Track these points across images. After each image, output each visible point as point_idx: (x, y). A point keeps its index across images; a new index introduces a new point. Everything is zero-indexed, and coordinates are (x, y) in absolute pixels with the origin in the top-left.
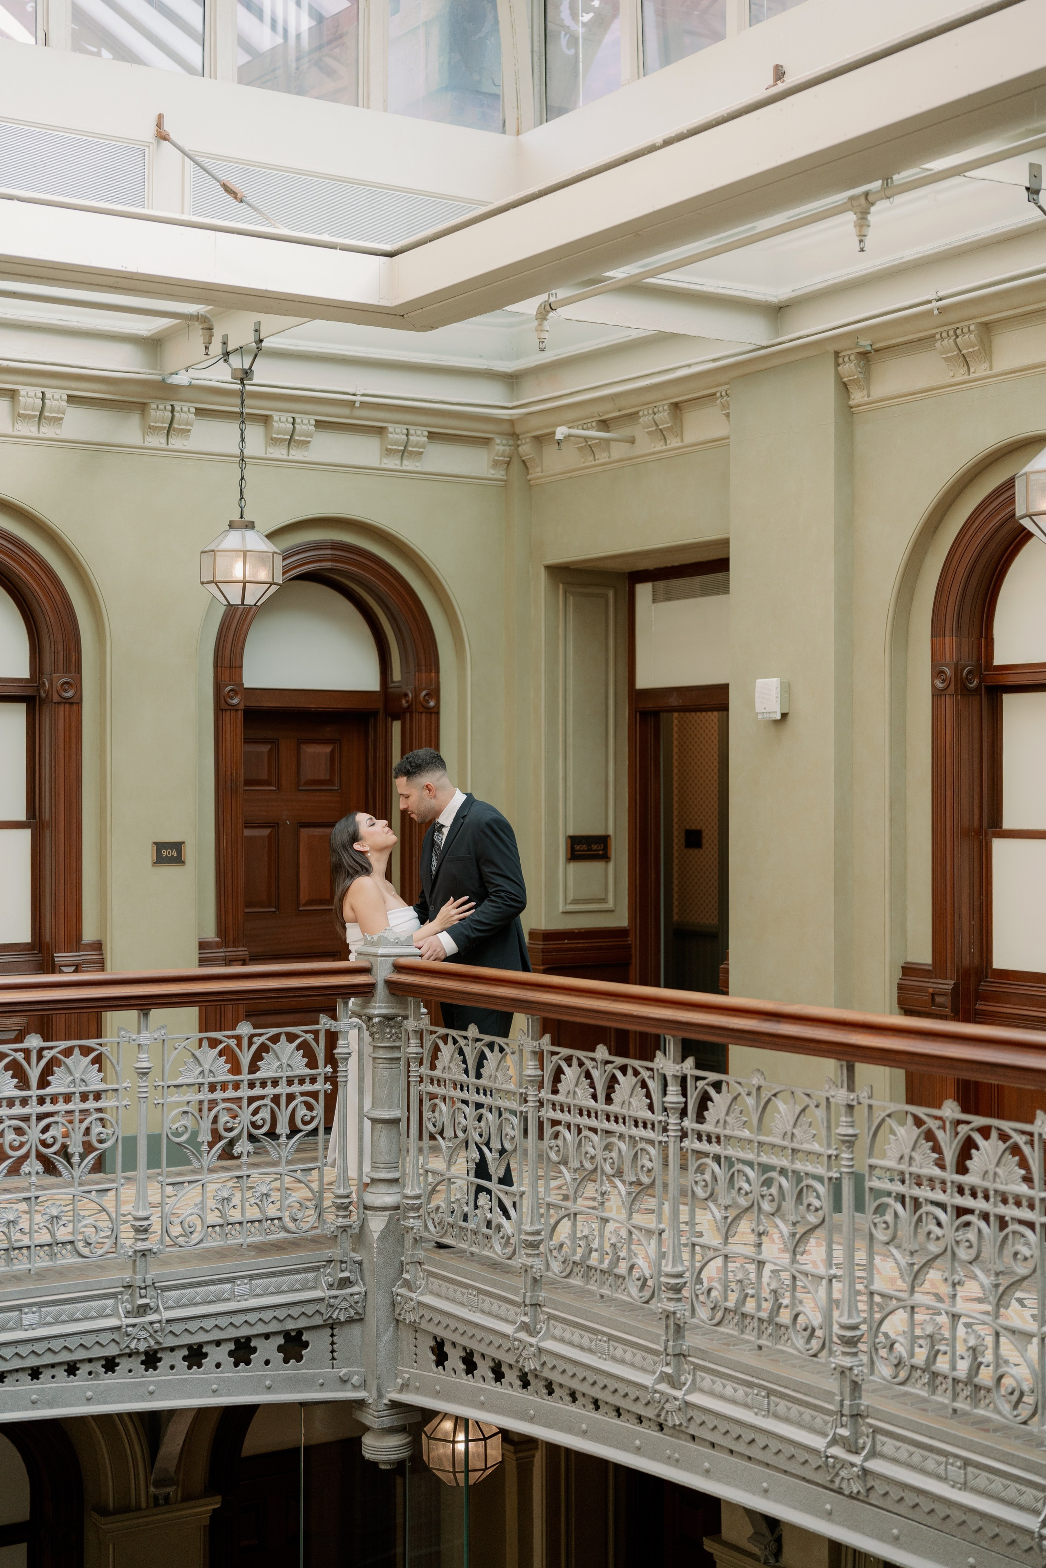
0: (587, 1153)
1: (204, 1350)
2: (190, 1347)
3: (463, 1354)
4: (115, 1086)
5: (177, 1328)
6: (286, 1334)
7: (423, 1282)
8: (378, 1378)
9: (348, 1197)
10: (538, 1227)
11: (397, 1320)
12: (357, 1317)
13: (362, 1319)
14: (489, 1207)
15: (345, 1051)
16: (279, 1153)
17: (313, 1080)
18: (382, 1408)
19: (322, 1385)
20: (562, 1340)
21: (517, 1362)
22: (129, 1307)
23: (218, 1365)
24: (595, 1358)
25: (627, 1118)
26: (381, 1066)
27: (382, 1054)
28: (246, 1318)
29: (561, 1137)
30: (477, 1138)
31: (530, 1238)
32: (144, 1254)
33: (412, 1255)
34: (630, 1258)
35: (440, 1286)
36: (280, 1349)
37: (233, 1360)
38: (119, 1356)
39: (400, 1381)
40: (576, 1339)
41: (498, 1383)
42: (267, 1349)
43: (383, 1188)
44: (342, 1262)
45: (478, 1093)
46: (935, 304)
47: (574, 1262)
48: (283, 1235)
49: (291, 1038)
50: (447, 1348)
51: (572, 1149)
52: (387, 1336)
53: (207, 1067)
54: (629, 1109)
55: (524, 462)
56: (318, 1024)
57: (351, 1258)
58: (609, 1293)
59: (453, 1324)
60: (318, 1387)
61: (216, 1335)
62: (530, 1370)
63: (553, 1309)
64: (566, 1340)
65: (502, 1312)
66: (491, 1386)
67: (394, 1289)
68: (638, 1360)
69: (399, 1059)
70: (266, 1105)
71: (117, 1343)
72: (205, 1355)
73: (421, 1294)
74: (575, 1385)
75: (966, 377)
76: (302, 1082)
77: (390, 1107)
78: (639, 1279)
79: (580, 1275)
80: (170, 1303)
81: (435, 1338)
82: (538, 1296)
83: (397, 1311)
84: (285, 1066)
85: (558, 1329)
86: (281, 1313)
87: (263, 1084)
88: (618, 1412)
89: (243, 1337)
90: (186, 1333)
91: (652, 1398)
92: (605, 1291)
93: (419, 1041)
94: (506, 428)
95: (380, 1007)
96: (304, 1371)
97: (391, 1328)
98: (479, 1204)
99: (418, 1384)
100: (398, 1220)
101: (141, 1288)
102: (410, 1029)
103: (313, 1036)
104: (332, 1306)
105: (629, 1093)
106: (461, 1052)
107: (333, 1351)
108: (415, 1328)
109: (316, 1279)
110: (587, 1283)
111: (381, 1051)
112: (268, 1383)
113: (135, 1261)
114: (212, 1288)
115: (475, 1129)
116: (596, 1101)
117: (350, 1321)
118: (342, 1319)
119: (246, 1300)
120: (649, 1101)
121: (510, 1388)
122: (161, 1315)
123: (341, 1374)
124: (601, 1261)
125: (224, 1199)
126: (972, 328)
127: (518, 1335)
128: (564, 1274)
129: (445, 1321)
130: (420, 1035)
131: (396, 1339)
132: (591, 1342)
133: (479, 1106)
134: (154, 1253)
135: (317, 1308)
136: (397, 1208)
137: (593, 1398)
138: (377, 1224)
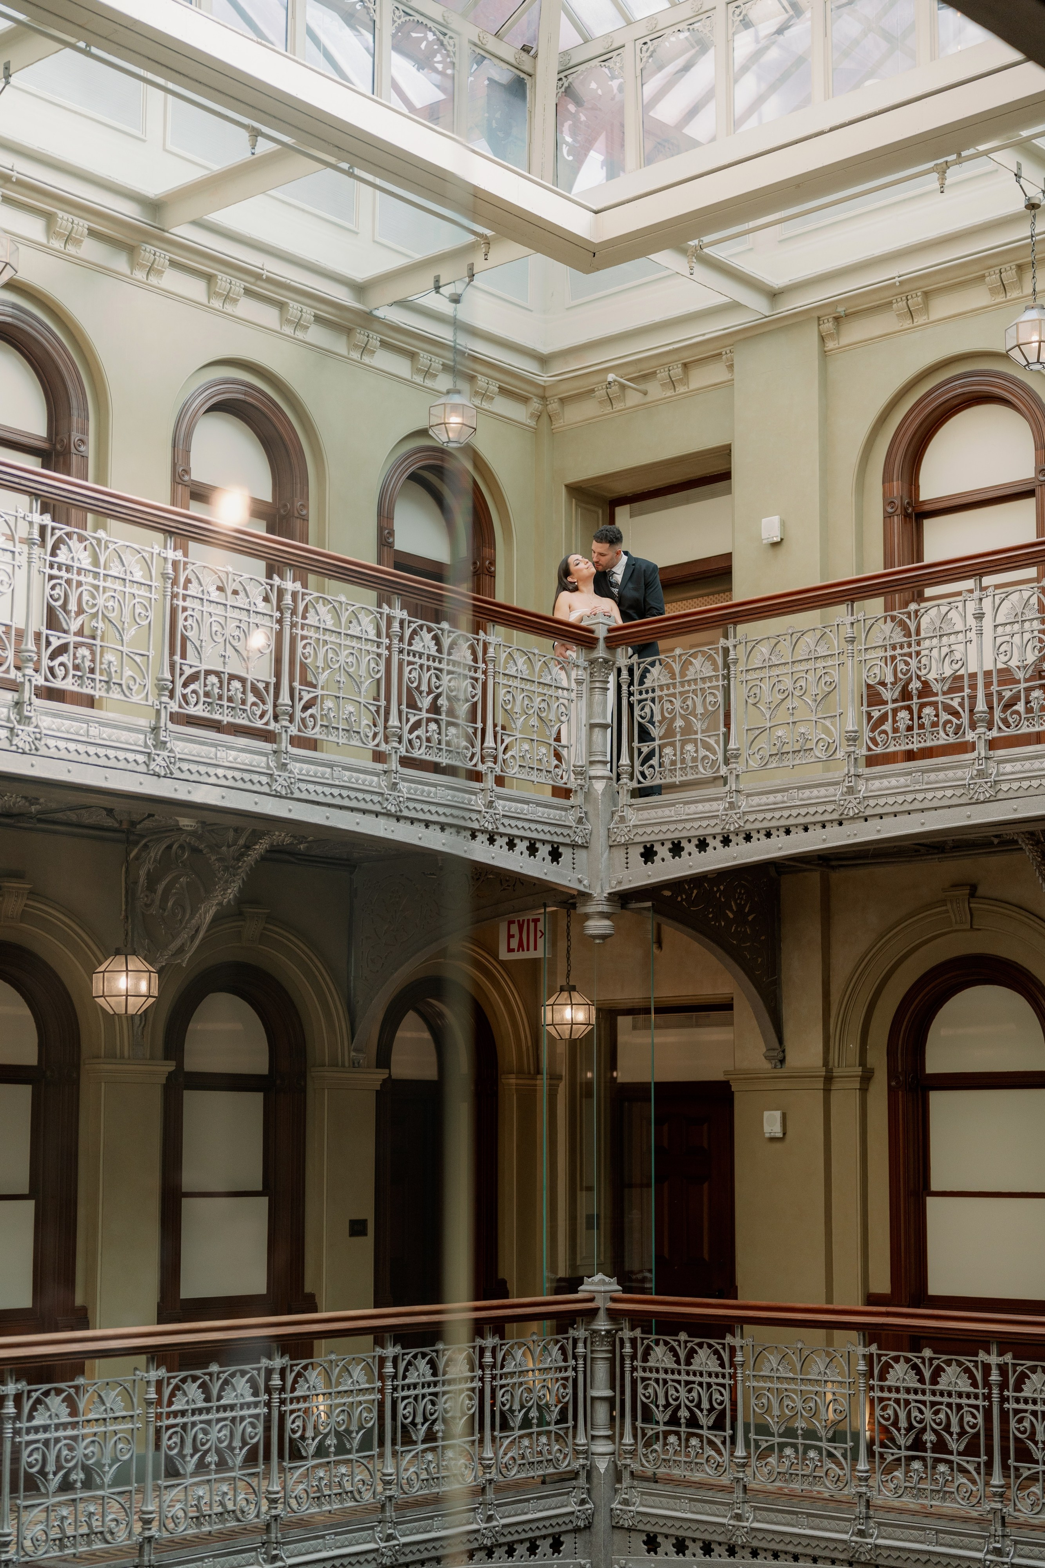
38: (479, 830)
43: (599, 766)
46: (897, 279)
52: (606, 855)
75: (911, 325)
126: (919, 294)
131: (610, 858)
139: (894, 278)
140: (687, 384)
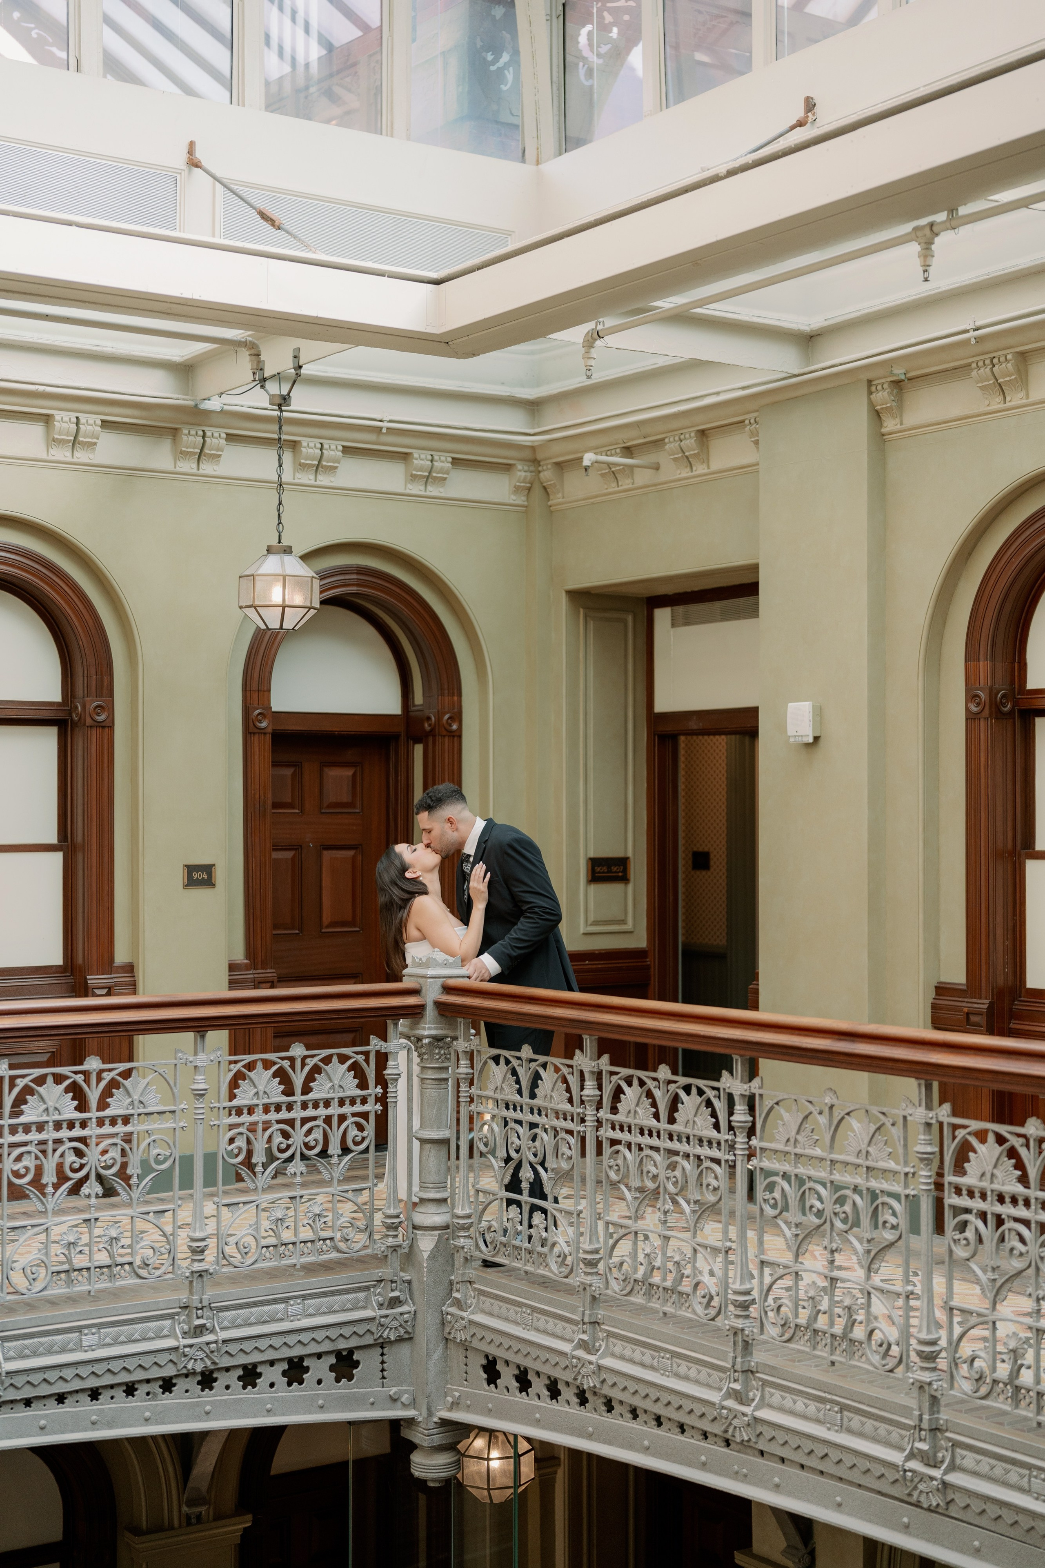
0: (648, 1172)
1: (258, 1370)
2: (245, 1367)
3: (517, 1372)
4: (173, 1108)
5: (233, 1348)
6: (338, 1354)
7: (474, 1301)
8: (428, 1397)
9: (398, 1217)
10: (597, 1246)
11: (447, 1339)
12: (406, 1336)
13: (411, 1338)
14: (544, 1226)
15: (395, 1071)
16: (331, 1174)
17: (364, 1101)
18: (432, 1426)
19: (373, 1404)
20: (622, 1358)
21: (575, 1379)
22: (186, 1327)
23: (272, 1385)
24: (658, 1375)
25: (691, 1138)
26: (429, 1086)
27: (431, 1075)
28: (299, 1338)
29: (621, 1155)
30: (532, 1158)
31: (589, 1257)
32: (201, 1274)
33: (463, 1275)
34: (695, 1275)
35: (492, 1305)
36: (332, 1368)
37: (286, 1379)
39: (450, 1399)
40: (637, 1356)
41: (554, 1401)
42: (319, 1369)
44: (392, 1282)
45: (532, 1113)
47: (635, 1281)
48: (334, 1255)
49: (343, 1059)
50: (500, 1367)
51: (633, 1169)
52: (437, 1355)
53: (261, 1088)
54: (693, 1128)
55: (545, 488)
56: (368, 1045)
57: (401, 1278)
58: (673, 1311)
59: (507, 1343)
60: (369, 1406)
61: (271, 1355)
62: (589, 1387)
63: (613, 1327)
64: (627, 1357)
65: (558, 1330)
66: (547, 1403)
67: (444, 1308)
68: (703, 1376)
69: (447, 1079)
70: (318, 1126)
71: (175, 1363)
72: (260, 1375)
73: (473, 1313)
74: (636, 1401)
75: (1002, 406)
76: (353, 1102)
77: (438, 1128)
78: (704, 1297)
79: (642, 1293)
80: (226, 1323)
81: (487, 1356)
82: (597, 1314)
83: (447, 1330)
84: (337, 1087)
85: (618, 1347)
86: (333, 1333)
87: (316, 1106)
88: (682, 1428)
89: (296, 1357)
90: (241, 1353)
91: (720, 1414)
92: (669, 1309)
93: (468, 1062)
94: (527, 454)
95: (430, 1029)
96: (355, 1390)
97: (441, 1347)
98: (533, 1223)
99: (468, 1402)
100: (448, 1239)
101: (198, 1309)
102: (460, 1050)
103: (364, 1057)
104: (382, 1326)
105: (693, 1113)
106: (514, 1073)
107: (383, 1370)
108: (466, 1347)
109: (367, 1298)
110: (649, 1300)
111: (430, 1072)
112: (320, 1402)
113: (191, 1282)
114: (266, 1308)
115: (529, 1148)
116: (658, 1121)
117: (400, 1340)
118: (392, 1338)
119: (299, 1320)
120: (714, 1120)
121: (566, 1406)
122: (217, 1336)
123: (391, 1393)
124: (664, 1279)
125: (278, 1220)
127: (576, 1353)
128: (624, 1292)
129: (498, 1339)
130: (471, 1056)
132: (653, 1359)
133: (533, 1126)
134: (211, 1274)
135: (368, 1327)
136: (447, 1227)
137: (655, 1414)
138: (426, 1244)
139: (967, 331)
140: (707, 461)
